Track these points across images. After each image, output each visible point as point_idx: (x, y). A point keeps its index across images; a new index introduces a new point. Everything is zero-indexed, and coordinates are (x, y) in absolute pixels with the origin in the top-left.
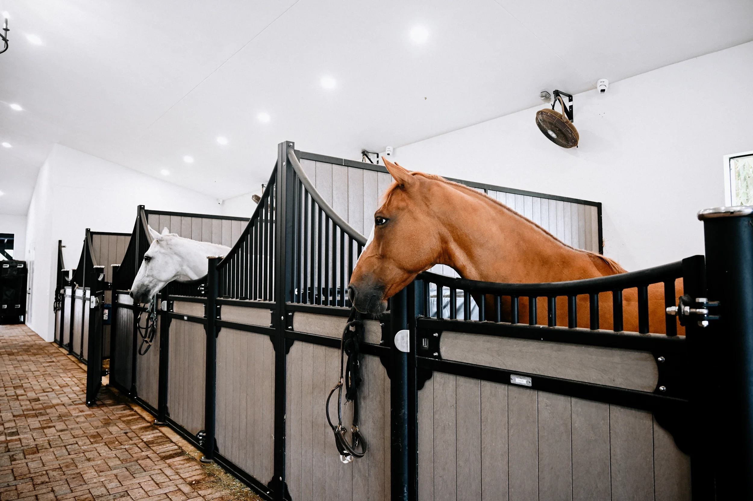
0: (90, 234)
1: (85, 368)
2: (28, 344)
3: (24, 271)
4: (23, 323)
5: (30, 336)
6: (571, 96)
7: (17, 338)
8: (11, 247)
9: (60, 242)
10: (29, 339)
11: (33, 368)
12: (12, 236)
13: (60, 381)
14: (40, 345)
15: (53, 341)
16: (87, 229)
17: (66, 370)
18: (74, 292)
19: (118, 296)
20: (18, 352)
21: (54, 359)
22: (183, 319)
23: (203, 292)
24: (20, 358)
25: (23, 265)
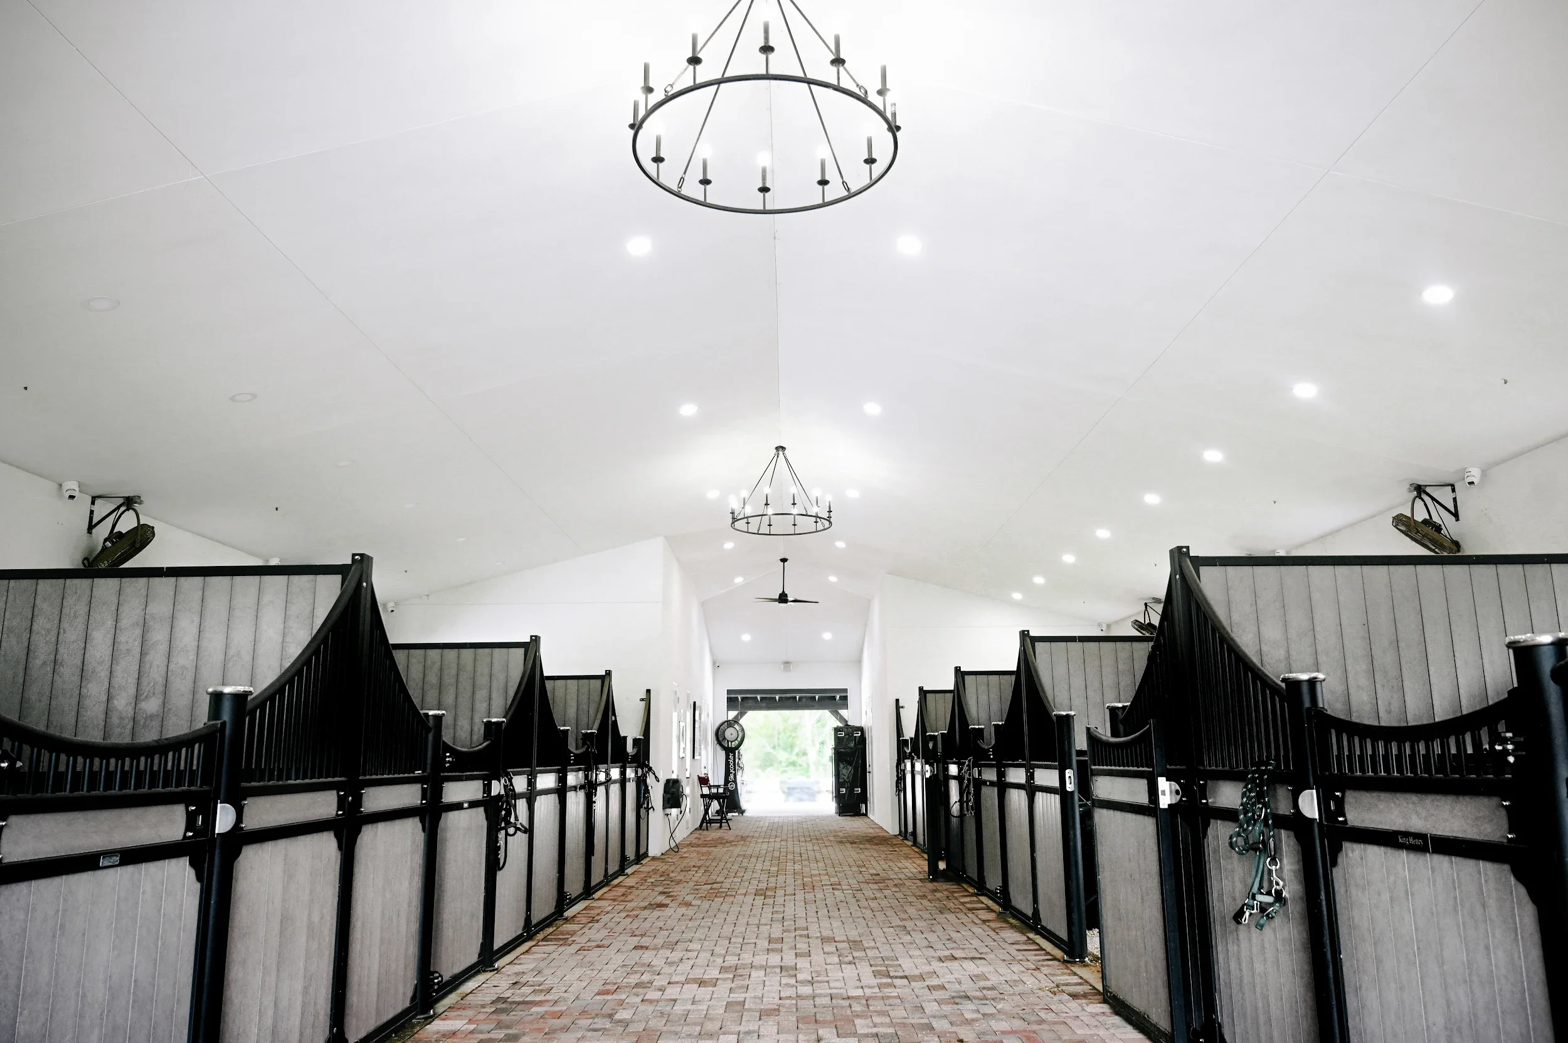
0: (923, 693)
1: (926, 856)
2: (871, 835)
3: (862, 740)
4: (866, 815)
5: (873, 828)
7: (859, 830)
8: (846, 706)
9: (897, 701)
10: (871, 831)
11: (875, 854)
12: (845, 690)
13: (900, 865)
14: (883, 837)
15: (898, 833)
16: (920, 687)
17: (907, 857)
18: (913, 766)
19: (948, 767)
20: (861, 842)
21: (897, 849)
22: (987, 785)
23: (992, 757)
24: (861, 846)
25: (860, 732)
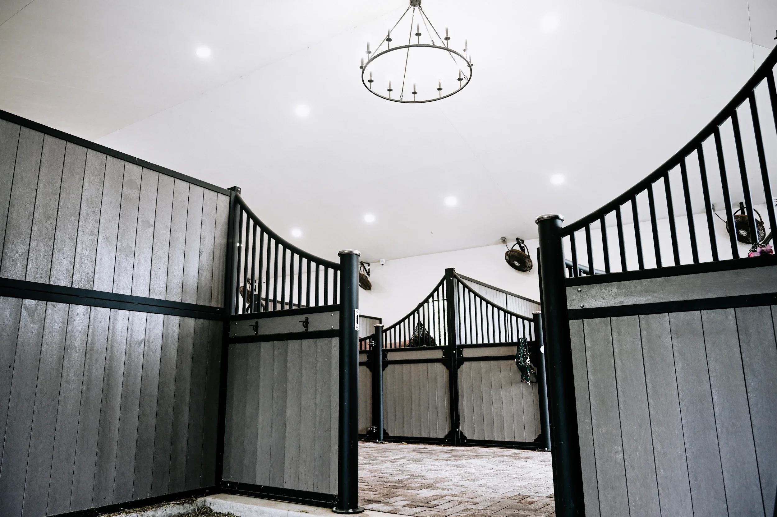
6: (369, 264)
